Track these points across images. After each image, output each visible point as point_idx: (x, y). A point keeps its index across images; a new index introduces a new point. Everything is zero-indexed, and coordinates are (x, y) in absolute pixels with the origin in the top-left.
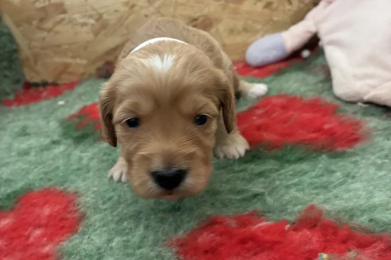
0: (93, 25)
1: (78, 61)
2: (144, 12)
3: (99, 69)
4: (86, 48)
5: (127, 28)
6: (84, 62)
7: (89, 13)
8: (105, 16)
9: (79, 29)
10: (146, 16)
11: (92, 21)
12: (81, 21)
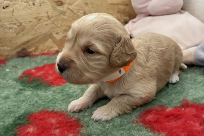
0: (16, 29)
1: (5, 48)
2: (45, 23)
3: (18, 52)
4: (11, 41)
5: (36, 31)
6: (9, 49)
7: (14, 22)
8: (23, 24)
9: (7, 30)
10: (47, 25)
11: (15, 26)
12: (9, 26)
